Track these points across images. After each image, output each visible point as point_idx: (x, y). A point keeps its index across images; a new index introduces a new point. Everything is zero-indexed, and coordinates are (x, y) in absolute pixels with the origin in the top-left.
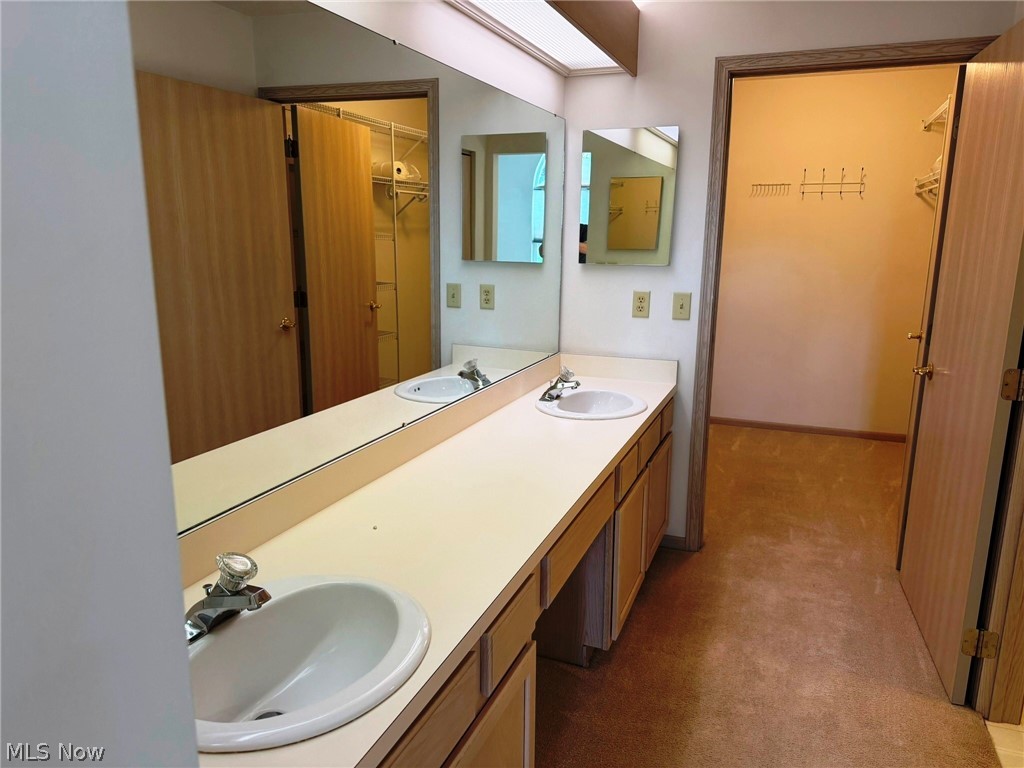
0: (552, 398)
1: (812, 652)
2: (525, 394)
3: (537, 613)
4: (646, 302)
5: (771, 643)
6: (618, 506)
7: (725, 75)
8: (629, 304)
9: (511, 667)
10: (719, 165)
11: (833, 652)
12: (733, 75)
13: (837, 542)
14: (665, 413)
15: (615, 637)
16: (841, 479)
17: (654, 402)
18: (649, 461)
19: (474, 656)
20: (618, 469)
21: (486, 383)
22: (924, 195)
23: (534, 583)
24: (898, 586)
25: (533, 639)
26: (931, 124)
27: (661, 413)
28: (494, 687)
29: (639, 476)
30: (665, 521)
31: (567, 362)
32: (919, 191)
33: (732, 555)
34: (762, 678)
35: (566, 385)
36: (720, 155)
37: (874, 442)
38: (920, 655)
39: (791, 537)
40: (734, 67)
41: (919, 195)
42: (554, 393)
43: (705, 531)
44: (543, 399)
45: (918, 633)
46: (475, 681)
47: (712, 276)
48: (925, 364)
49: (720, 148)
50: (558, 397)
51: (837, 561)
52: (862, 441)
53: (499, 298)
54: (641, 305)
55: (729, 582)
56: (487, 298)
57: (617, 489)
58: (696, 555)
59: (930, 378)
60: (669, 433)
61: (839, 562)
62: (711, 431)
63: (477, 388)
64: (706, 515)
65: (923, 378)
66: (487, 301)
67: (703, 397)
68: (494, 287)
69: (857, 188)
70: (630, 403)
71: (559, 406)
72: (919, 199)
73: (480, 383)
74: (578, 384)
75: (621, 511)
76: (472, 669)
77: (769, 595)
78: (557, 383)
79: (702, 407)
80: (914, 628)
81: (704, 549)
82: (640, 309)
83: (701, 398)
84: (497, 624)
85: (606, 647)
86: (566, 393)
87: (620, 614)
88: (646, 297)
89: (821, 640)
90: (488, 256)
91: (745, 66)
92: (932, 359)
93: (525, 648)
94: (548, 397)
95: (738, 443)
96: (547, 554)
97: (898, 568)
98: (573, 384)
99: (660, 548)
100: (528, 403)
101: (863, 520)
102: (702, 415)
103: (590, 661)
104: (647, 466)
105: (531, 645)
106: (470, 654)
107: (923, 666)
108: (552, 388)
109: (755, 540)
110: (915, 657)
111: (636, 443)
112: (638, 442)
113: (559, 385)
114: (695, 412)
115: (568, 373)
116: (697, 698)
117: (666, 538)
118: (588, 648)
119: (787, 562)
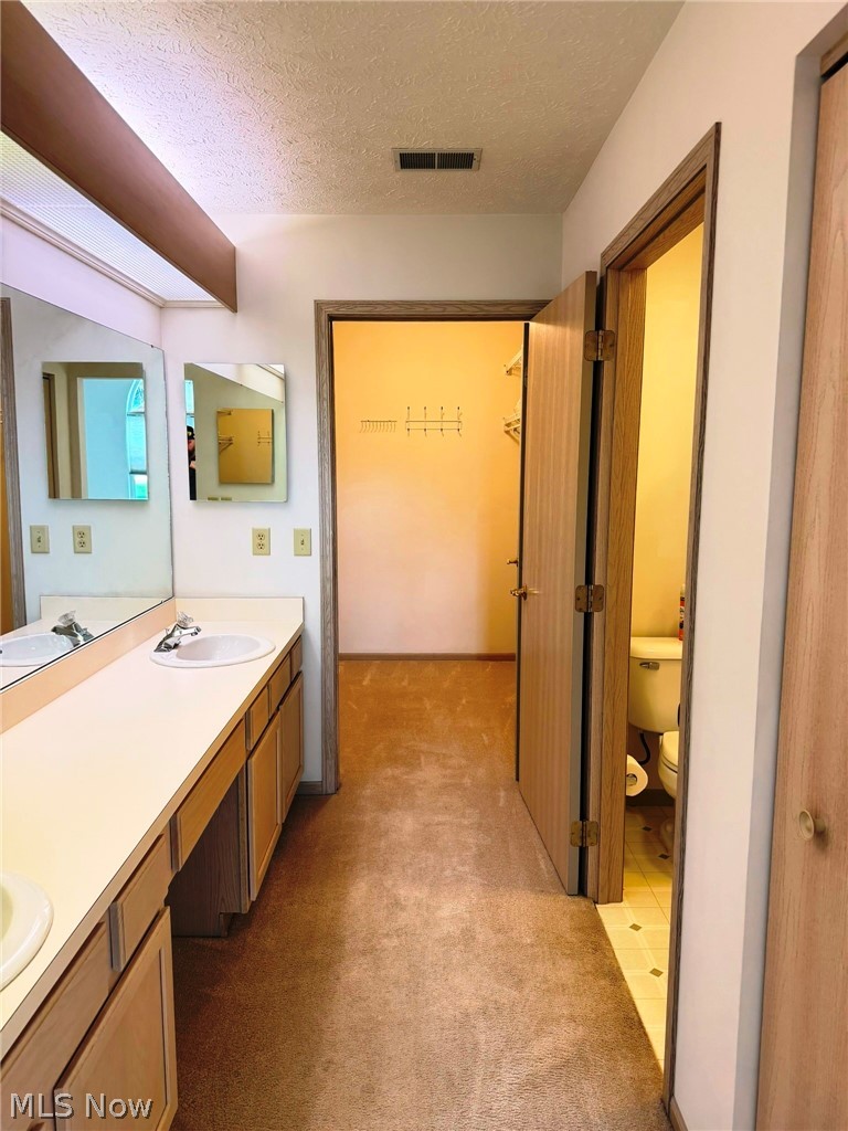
0: (169, 648)
1: (448, 873)
2: (138, 645)
3: (168, 878)
4: (267, 538)
5: (410, 871)
6: (250, 754)
7: (324, 318)
8: (248, 542)
9: (145, 936)
10: (326, 404)
11: (467, 869)
12: (332, 318)
13: (464, 762)
14: (294, 652)
15: (253, 898)
16: (464, 701)
17: (282, 642)
18: (281, 703)
19: (104, 927)
20: (247, 714)
21: (88, 637)
22: (512, 432)
23: (165, 844)
24: (518, 794)
25: (166, 905)
26: (511, 369)
27: (290, 653)
28: (127, 960)
29: (270, 721)
30: (300, 767)
31: (182, 607)
32: (508, 429)
33: (368, 791)
34: (403, 909)
35: (184, 632)
36: (326, 395)
37: (491, 663)
38: (540, 856)
39: (423, 763)
40: (332, 311)
41: (507, 432)
42: (170, 642)
43: (342, 771)
44: (159, 649)
45: (537, 836)
46: (106, 955)
47: (329, 511)
48: (520, 586)
49: (326, 387)
50: (176, 646)
51: (464, 781)
52: (480, 663)
53: (96, 539)
54: (261, 542)
55: (367, 819)
56: (82, 541)
57: (248, 736)
58: (335, 797)
59: (525, 598)
60: (299, 673)
61: (467, 781)
62: (341, 669)
63: (76, 645)
64: (341, 755)
65: (520, 597)
66: (82, 544)
67: (330, 633)
68: (89, 528)
69: (455, 425)
70: (256, 645)
71: (178, 656)
72: (507, 436)
73: (80, 638)
74: (199, 630)
75: (254, 759)
76: (102, 941)
77: (405, 824)
78: (173, 631)
79: (330, 642)
80: (534, 832)
81: (342, 790)
82: (261, 546)
83: (328, 634)
84: (127, 891)
85: (246, 908)
86: (184, 641)
87: (258, 872)
88: (266, 534)
89: (455, 859)
90: (76, 492)
91: (343, 311)
92: (525, 581)
93: (158, 916)
94: (164, 647)
95: (369, 677)
96: (176, 813)
97: (518, 779)
98: (193, 630)
99: (297, 796)
100: (141, 656)
101: (485, 738)
102: (330, 650)
103: (229, 929)
104: (278, 709)
105: (164, 911)
106: (98, 926)
107: (543, 866)
108: (169, 636)
109: (389, 772)
110: (536, 859)
111: (266, 686)
112: (267, 685)
113: (177, 633)
114: (324, 648)
115: (186, 618)
116: (342, 942)
117: (302, 785)
118: (226, 915)
119: (421, 789)
